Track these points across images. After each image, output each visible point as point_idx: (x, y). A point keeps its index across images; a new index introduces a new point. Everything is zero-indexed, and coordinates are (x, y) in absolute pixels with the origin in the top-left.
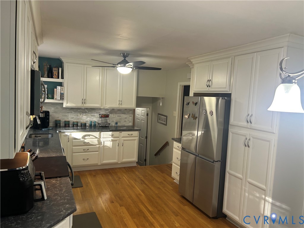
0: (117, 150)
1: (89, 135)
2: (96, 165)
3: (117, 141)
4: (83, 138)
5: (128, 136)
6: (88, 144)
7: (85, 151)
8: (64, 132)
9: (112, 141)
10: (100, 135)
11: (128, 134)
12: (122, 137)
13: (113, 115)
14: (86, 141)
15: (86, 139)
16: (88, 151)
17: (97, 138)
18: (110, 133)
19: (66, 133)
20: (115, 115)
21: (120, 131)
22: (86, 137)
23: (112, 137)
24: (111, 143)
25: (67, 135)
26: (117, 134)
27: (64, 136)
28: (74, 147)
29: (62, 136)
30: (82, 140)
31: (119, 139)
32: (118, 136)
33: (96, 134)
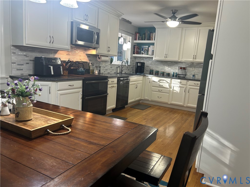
0: (183, 95)
1: (163, 80)
2: (167, 104)
3: (184, 88)
4: (159, 82)
5: (194, 85)
6: (161, 87)
7: (159, 91)
8: (148, 76)
9: (180, 87)
10: (171, 81)
11: (195, 84)
12: (189, 85)
13: (192, 68)
14: (161, 84)
15: (161, 83)
16: (162, 91)
17: (168, 83)
18: (179, 80)
19: (149, 77)
20: (194, 68)
21: (187, 80)
22: (161, 81)
23: (180, 84)
24: (179, 88)
25: (149, 78)
26: (184, 82)
27: (148, 78)
28: (153, 87)
29: (147, 79)
30: (158, 83)
31: (186, 86)
32: (185, 84)
33: (168, 80)
